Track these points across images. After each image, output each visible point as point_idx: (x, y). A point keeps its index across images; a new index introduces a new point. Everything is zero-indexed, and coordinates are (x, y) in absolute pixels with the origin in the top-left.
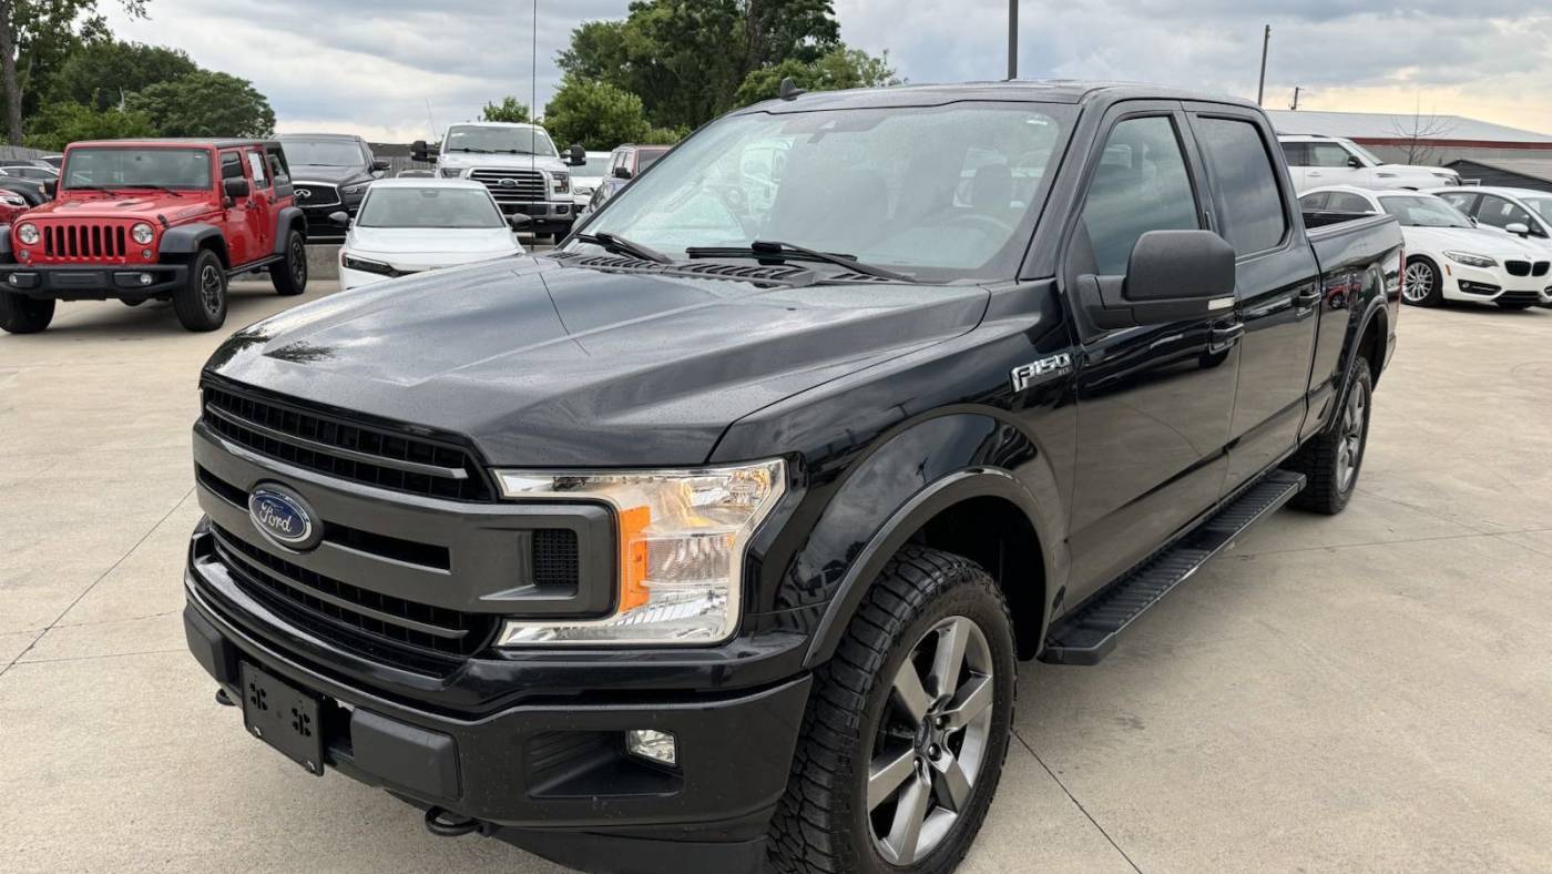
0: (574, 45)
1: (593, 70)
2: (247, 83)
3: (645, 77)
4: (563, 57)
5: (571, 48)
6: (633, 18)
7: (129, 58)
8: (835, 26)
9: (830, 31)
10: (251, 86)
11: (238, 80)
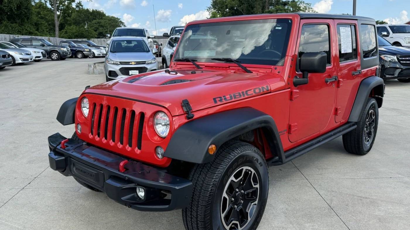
0: (212, 5)
2: (119, 19)
4: (208, 8)
7: (89, 13)
10: (121, 20)
11: (117, 18)
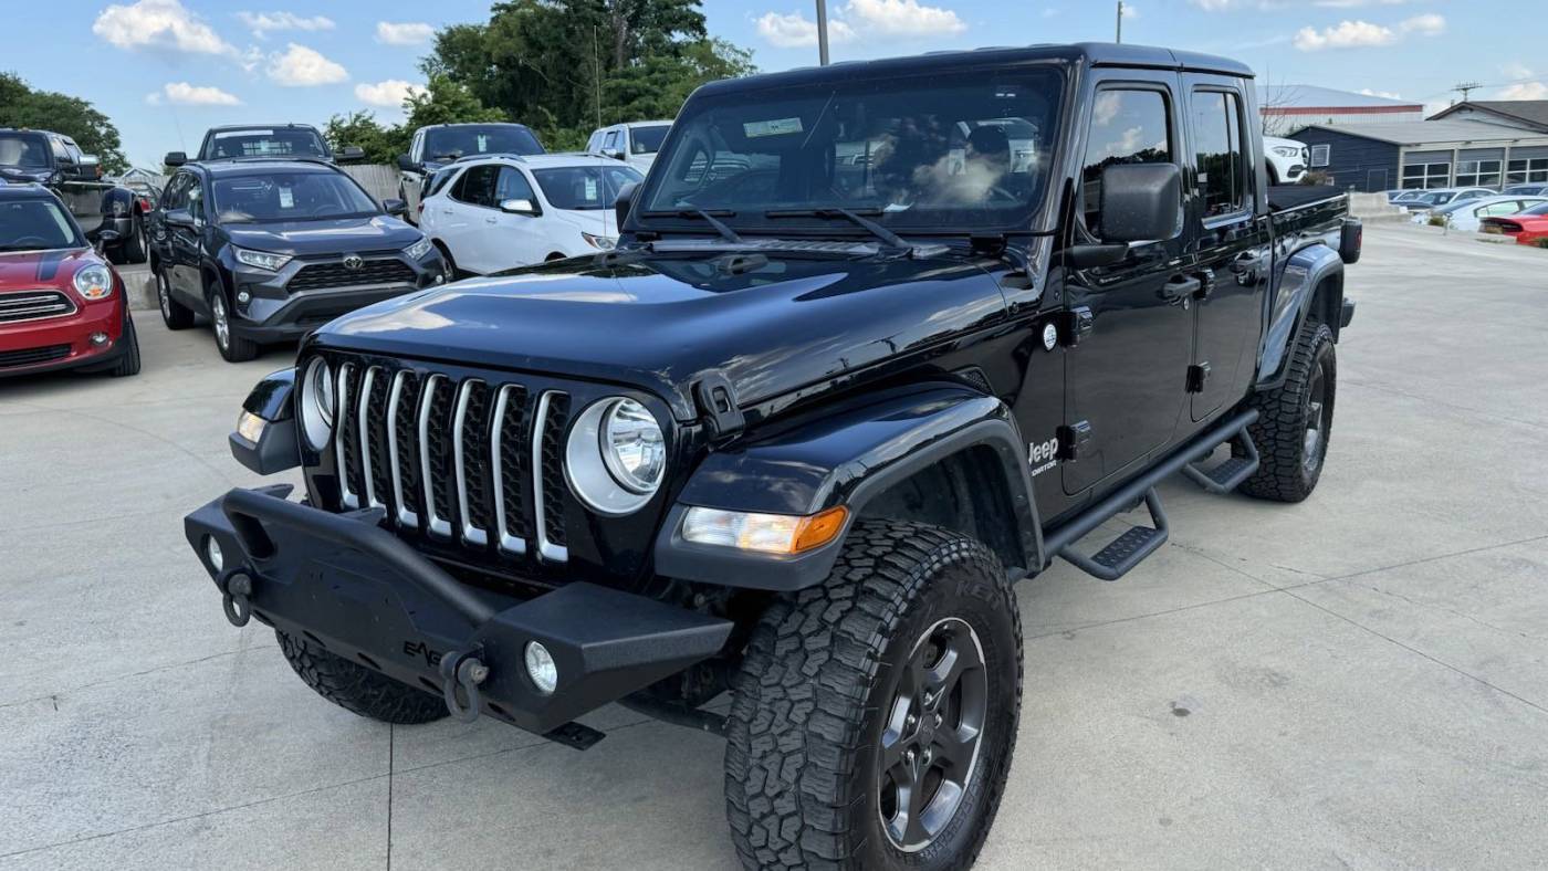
1: (458, 75)
3: (512, 80)
5: (434, 53)
6: (494, 20)
8: (702, 18)
9: (697, 24)
